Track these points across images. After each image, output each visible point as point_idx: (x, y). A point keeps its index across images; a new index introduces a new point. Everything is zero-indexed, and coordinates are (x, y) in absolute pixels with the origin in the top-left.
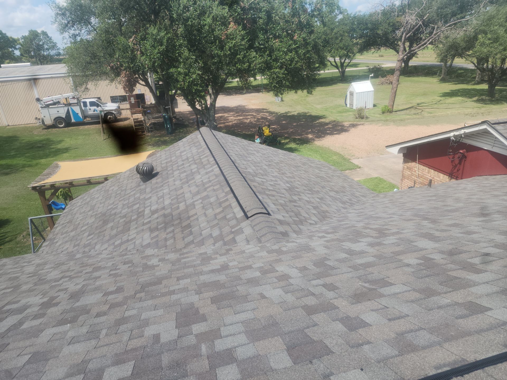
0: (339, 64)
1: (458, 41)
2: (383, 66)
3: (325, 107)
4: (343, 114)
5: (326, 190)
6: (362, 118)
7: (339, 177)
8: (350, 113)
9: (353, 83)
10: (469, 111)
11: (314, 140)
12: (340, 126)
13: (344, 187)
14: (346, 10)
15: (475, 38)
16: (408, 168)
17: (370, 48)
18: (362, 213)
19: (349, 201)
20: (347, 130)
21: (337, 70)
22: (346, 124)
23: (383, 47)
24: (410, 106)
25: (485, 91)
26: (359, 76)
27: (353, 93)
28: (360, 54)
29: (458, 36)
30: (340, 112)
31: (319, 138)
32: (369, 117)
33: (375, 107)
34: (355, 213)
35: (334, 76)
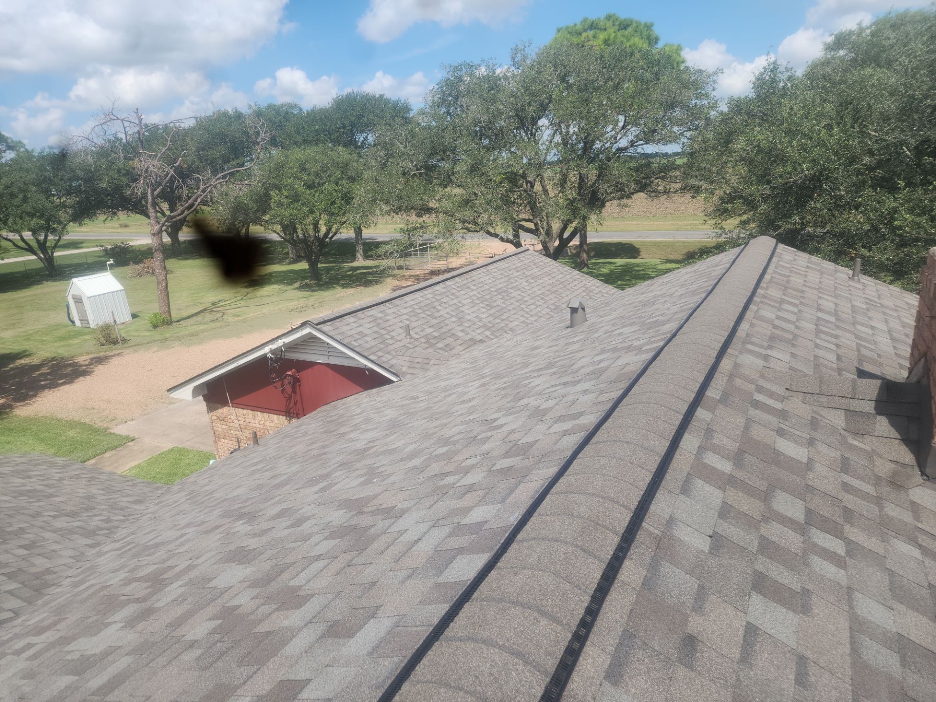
0: (34, 244)
1: (244, 200)
2: (131, 243)
3: (24, 334)
4: (71, 342)
5: (45, 519)
6: (115, 342)
7: (77, 477)
8: (86, 337)
9: (74, 280)
10: (294, 304)
11: (11, 407)
12: (70, 365)
13: (90, 497)
14: (20, 142)
15: (267, 196)
16: (218, 419)
17: (95, 214)
18: (129, 544)
19: (106, 525)
20: (87, 372)
21: (34, 257)
22: (82, 360)
23: (122, 211)
24: (201, 309)
25: (307, 273)
26: (87, 264)
27: (81, 299)
28: (77, 224)
29: (241, 193)
30: (62, 338)
31: (24, 400)
32: (128, 338)
33: (137, 319)
34: (115, 550)
35: (28, 267)
